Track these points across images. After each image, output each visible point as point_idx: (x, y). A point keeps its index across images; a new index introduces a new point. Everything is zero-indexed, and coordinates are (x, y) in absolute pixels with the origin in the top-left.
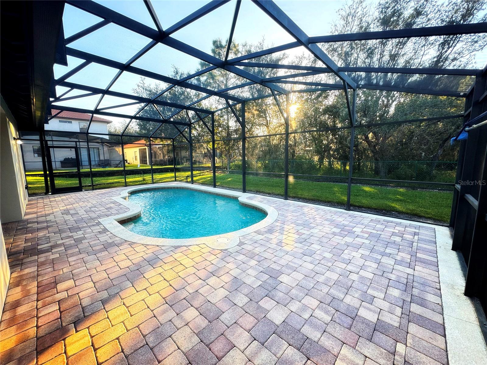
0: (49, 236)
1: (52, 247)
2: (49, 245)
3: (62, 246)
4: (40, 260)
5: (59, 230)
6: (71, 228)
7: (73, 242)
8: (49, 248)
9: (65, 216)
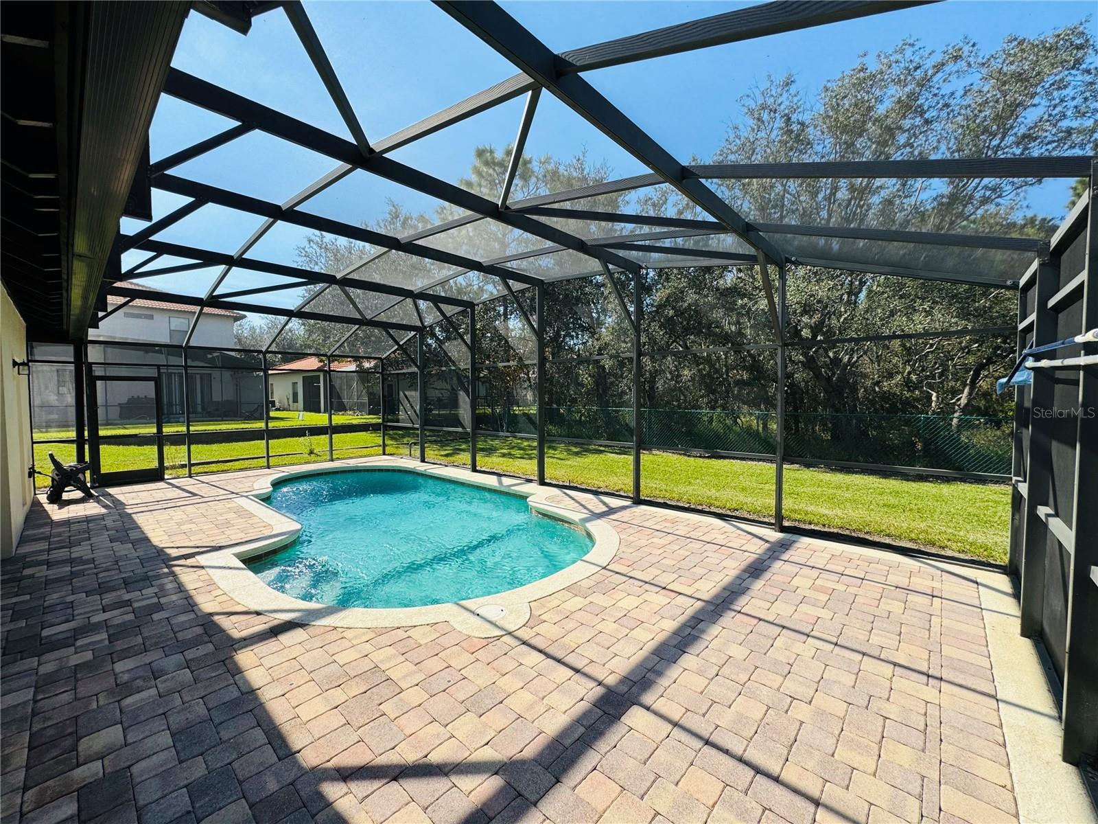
0: (72, 602)
1: (77, 633)
2: (72, 625)
3: (102, 628)
4: (43, 670)
5: (99, 584)
6: (129, 577)
7: (131, 617)
8: (69, 635)
9: (117, 546)
